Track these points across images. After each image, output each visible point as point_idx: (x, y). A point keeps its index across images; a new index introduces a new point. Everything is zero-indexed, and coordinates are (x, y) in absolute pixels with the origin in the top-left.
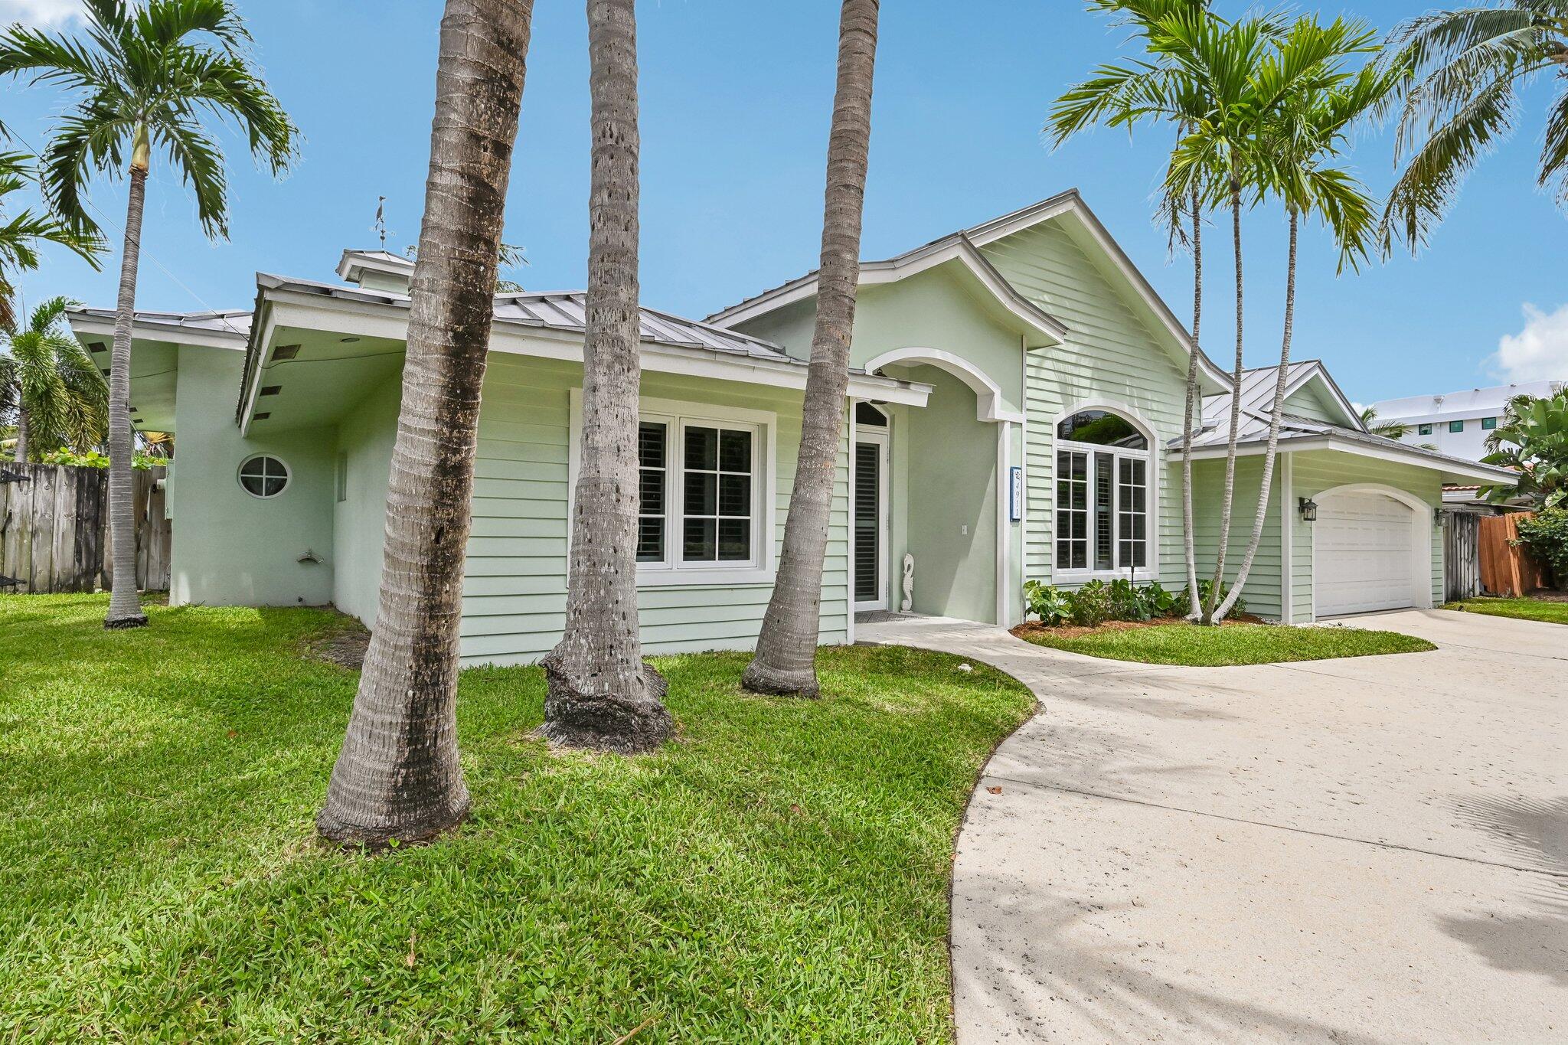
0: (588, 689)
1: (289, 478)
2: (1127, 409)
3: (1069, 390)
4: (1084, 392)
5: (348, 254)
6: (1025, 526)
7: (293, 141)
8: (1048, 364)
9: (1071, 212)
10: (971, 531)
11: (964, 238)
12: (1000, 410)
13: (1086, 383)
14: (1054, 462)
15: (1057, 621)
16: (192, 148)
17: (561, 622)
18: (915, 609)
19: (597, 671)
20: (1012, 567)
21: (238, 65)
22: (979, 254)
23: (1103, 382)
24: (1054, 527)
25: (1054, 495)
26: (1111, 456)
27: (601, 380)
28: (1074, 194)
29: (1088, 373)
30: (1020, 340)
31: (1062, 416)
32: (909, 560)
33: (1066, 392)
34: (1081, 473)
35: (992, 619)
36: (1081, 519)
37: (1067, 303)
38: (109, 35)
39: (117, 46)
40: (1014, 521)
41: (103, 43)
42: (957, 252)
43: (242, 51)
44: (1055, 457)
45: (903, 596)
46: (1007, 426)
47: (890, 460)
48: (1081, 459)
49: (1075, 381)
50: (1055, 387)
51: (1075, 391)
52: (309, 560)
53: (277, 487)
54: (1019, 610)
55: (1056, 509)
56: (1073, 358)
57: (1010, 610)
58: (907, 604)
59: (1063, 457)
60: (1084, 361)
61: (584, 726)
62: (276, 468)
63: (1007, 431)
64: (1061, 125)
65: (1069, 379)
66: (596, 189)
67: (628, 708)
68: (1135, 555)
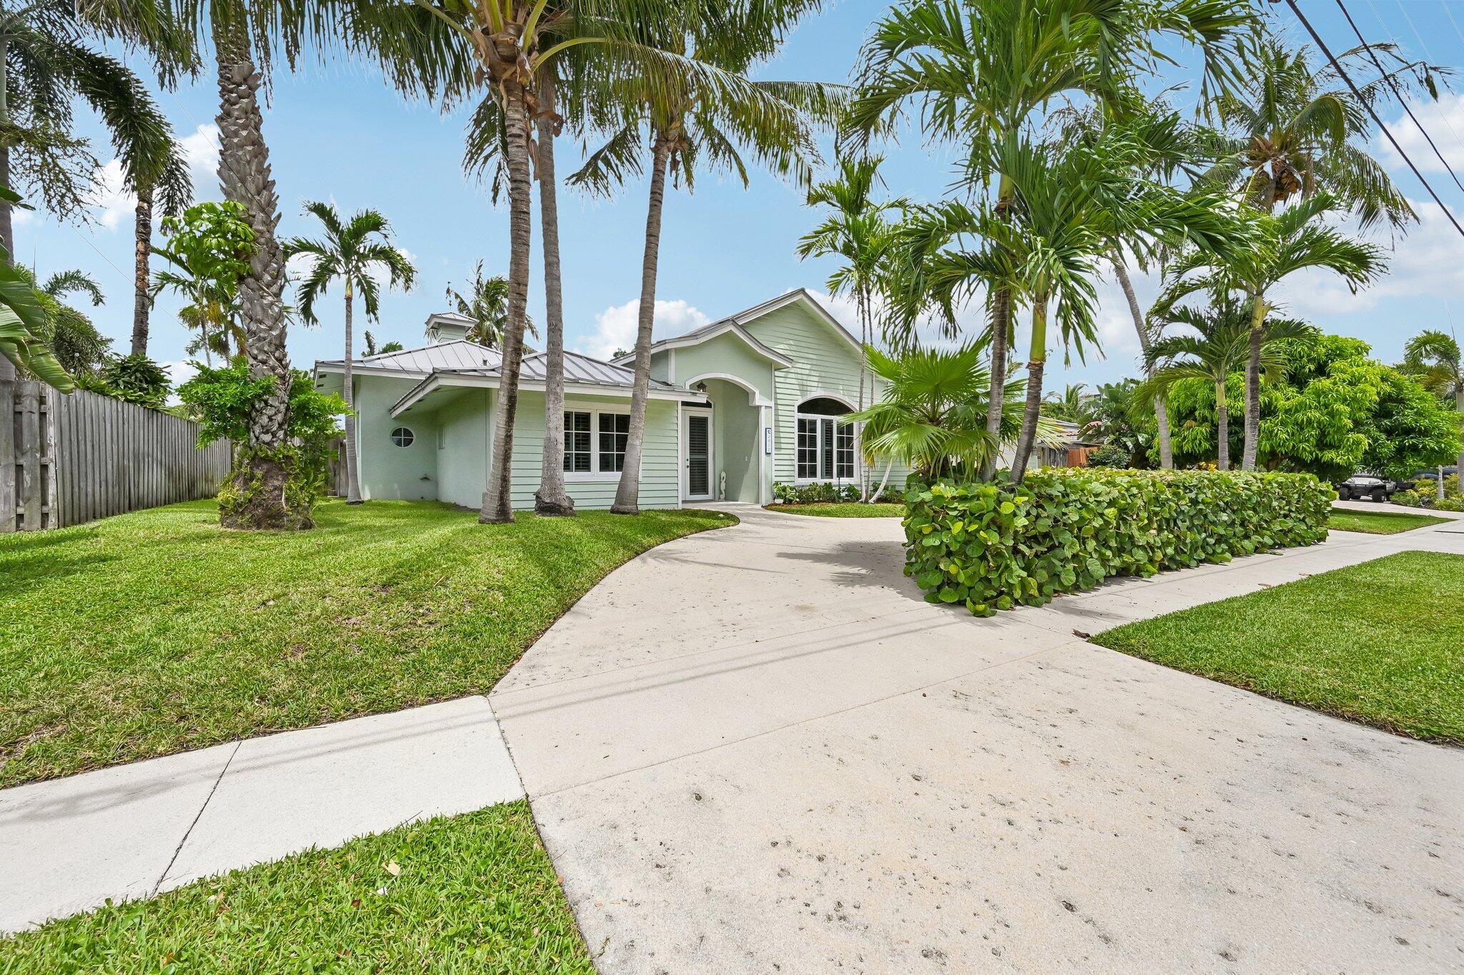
0: (548, 501)
1: (414, 438)
2: (842, 397)
3: (805, 388)
4: (814, 389)
5: (433, 316)
6: (774, 457)
7: (415, 277)
8: (790, 375)
9: (801, 300)
10: (749, 459)
11: (733, 321)
12: (759, 400)
13: (816, 384)
14: (796, 424)
15: (790, 502)
16: (366, 282)
17: (539, 481)
18: (726, 499)
19: (551, 495)
20: (766, 477)
21: (391, 249)
22: (742, 328)
23: (824, 383)
24: (796, 457)
25: (796, 441)
26: (831, 421)
27: (551, 406)
28: (803, 291)
29: (816, 379)
30: (770, 366)
31: (801, 401)
32: (723, 474)
33: (803, 390)
34: (813, 430)
35: (757, 502)
36: (813, 454)
37: (803, 344)
38: (334, 236)
39: (337, 240)
40: (767, 454)
41: (330, 239)
42: (730, 328)
43: (393, 242)
44: (796, 422)
45: (721, 493)
46: (763, 408)
47: (714, 425)
48: (813, 423)
49: (809, 383)
50: (797, 387)
51: (809, 389)
52: (425, 479)
53: (408, 442)
54: (770, 497)
55: (797, 448)
56: (807, 372)
57: (766, 497)
58: (723, 496)
59: (802, 424)
60: (813, 373)
61: (546, 511)
62: (407, 433)
63: (763, 410)
64: (802, 252)
65: (805, 383)
66: (549, 343)
67: (560, 506)
68: (847, 471)
